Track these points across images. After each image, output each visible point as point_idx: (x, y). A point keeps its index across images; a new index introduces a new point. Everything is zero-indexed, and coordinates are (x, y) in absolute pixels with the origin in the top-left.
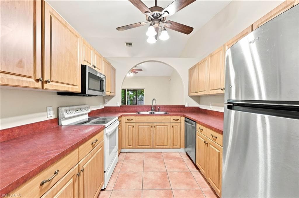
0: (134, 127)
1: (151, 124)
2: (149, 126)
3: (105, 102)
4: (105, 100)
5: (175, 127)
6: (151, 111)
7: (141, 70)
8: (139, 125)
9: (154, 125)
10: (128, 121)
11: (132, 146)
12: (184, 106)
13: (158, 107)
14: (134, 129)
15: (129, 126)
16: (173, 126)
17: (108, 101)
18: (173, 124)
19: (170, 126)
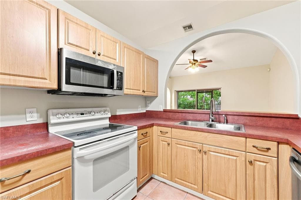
0: (170, 145)
1: (199, 146)
2: (195, 149)
3: (147, 105)
4: (148, 102)
5: (259, 165)
6: (209, 121)
7: (211, 61)
8: (178, 144)
9: (204, 150)
10: (162, 134)
11: (166, 175)
12: (297, 115)
13: (223, 115)
14: (169, 148)
15: (163, 142)
16: (251, 163)
17: (150, 103)
18: (251, 157)
19: (243, 159)
